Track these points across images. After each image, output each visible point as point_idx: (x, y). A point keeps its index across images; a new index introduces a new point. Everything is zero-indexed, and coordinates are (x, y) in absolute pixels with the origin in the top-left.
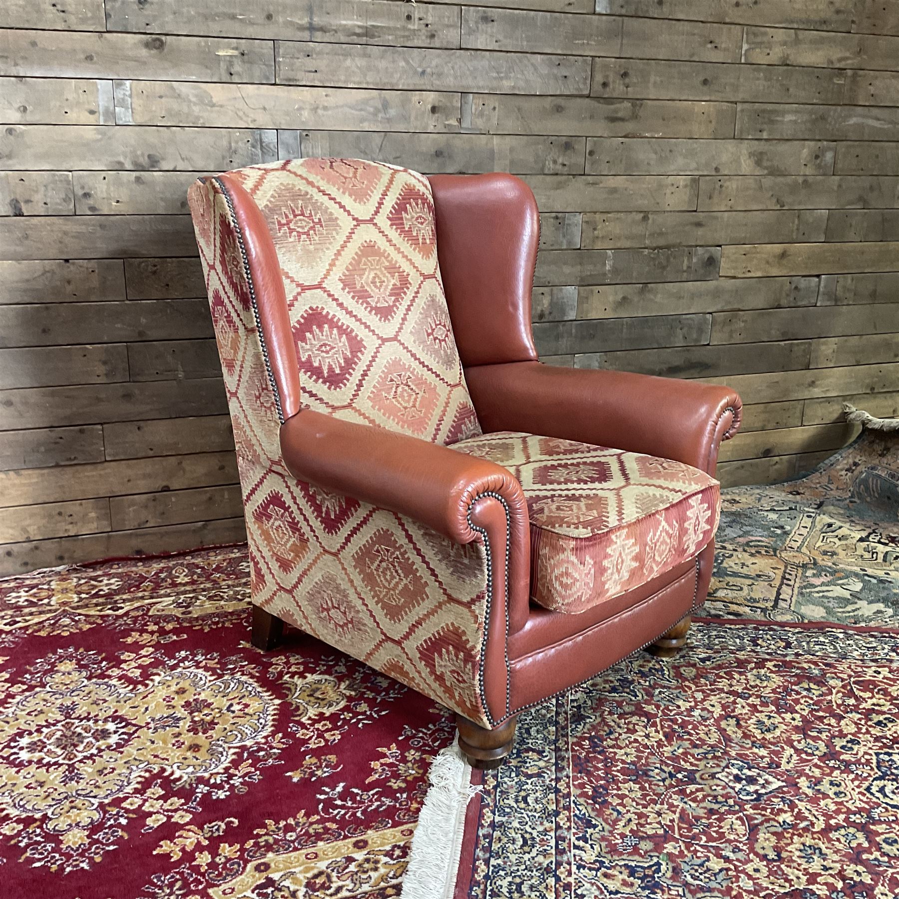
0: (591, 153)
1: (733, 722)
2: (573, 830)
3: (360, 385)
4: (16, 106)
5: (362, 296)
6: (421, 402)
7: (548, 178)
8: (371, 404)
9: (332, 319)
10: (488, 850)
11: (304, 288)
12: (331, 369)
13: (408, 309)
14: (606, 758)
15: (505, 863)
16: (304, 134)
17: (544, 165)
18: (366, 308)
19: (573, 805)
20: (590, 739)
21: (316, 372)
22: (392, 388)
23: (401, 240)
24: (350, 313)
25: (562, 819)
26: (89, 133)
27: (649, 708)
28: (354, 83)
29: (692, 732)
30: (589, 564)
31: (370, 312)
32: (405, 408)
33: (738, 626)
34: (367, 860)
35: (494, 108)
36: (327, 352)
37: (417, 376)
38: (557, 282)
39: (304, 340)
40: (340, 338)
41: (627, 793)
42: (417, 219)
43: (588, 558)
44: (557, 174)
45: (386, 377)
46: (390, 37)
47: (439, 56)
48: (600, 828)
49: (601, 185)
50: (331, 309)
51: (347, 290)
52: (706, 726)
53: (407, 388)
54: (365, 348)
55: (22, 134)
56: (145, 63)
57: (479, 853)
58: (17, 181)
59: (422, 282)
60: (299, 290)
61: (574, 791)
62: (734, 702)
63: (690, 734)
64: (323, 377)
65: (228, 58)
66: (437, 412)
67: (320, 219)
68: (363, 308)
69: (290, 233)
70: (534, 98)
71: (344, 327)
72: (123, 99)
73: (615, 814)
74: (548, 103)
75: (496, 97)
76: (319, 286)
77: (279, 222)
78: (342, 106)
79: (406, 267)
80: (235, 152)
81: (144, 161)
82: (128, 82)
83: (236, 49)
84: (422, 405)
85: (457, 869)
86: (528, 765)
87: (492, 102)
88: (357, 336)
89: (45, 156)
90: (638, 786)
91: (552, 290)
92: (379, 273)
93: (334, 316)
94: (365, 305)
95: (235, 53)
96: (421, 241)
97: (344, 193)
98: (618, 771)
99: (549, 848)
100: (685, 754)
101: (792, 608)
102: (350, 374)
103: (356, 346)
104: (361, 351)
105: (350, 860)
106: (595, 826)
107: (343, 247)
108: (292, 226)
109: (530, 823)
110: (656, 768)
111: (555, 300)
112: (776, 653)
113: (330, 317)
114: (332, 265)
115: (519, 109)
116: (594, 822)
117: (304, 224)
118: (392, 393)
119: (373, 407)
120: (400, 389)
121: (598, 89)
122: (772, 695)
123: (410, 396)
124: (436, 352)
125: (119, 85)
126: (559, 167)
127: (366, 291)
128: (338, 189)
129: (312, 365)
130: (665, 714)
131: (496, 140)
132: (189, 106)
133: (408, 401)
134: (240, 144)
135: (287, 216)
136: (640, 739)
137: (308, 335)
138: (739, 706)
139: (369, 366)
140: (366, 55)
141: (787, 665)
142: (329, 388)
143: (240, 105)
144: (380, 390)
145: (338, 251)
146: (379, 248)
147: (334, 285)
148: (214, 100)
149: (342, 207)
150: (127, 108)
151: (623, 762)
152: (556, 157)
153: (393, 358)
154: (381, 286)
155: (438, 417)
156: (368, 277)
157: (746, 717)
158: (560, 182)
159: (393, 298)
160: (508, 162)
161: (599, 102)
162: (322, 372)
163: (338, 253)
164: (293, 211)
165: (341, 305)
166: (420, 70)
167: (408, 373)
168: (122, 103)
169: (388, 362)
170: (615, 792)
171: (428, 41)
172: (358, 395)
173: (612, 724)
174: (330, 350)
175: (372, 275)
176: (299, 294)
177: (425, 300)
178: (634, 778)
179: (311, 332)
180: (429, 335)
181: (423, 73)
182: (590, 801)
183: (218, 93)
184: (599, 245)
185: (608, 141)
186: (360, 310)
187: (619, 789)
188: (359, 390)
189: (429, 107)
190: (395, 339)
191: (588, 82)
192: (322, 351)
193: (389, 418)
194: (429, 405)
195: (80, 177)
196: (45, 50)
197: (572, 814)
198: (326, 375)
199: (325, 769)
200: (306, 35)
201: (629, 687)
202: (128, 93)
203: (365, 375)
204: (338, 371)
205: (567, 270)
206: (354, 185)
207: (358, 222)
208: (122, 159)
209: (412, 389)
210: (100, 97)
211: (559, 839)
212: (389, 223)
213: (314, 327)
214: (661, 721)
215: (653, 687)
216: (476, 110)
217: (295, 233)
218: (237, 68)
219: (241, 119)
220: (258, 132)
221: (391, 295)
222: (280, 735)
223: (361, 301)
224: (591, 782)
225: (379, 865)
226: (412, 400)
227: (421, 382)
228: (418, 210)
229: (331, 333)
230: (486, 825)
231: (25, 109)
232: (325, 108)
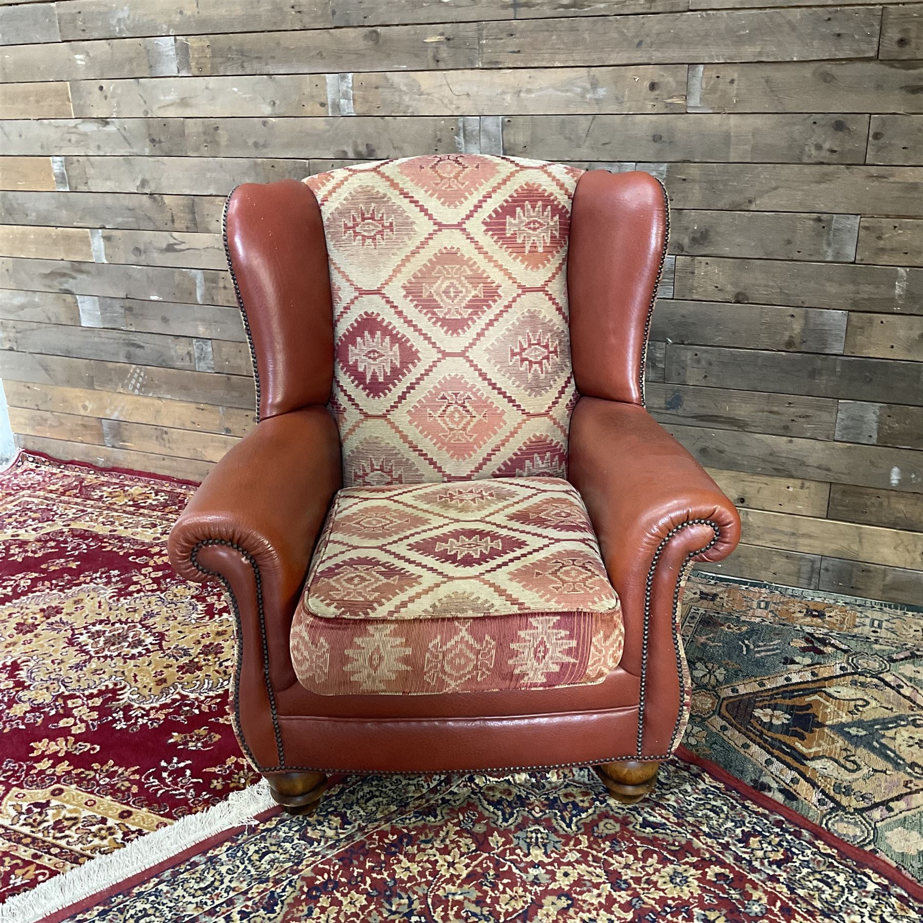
0: (877, 136)
1: (563, 903)
2: (250, 903)
3: (402, 397)
4: (268, 101)
5: (428, 305)
6: (475, 425)
7: (807, 170)
8: (409, 418)
9: (387, 326)
10: (175, 875)
11: (362, 292)
12: (374, 376)
13: (491, 323)
14: (386, 862)
15: (168, 892)
16: (506, 120)
17: (802, 152)
18: (430, 319)
19: (285, 883)
20: (401, 836)
21: (359, 378)
22: (441, 406)
23: (497, 247)
24: (409, 323)
25: (256, 888)
26: (320, 124)
27: (496, 840)
28: (559, 61)
29: (501, 887)
30: (322, 646)
31: (435, 323)
32: (452, 429)
33: (761, 810)
34: (110, 828)
35: (732, 81)
36: (374, 359)
37: (480, 398)
38: (815, 302)
39: (354, 343)
40: (391, 347)
41: (345, 903)
42: (529, 223)
43: (322, 640)
44: (822, 163)
45: (437, 394)
46: (602, 6)
47: (660, 22)
48: (272, 916)
49: (892, 180)
50: (388, 316)
51: (410, 298)
52: (525, 890)
53: (461, 409)
54: (419, 359)
55: (273, 126)
56: (363, 56)
57: (168, 873)
58: (270, 167)
59: (519, 296)
60: (357, 294)
61: (307, 872)
62: (596, 886)
63: (494, 887)
64: (364, 383)
65: (434, 45)
66: (495, 440)
67: (391, 224)
68: (426, 319)
69: (355, 236)
70: (788, 66)
71: (399, 336)
72: (346, 91)
73: (306, 912)
74: (808, 71)
75: (735, 67)
76: (378, 292)
77: (345, 225)
78: (547, 88)
79: (496, 276)
80: (439, 141)
81: (363, 149)
82: (350, 75)
83: (442, 34)
84: (475, 430)
85: (134, 873)
86: (319, 827)
87: (732, 73)
88: (412, 346)
89: (288, 145)
90: (365, 903)
91: (807, 313)
92: (455, 282)
93: (390, 323)
94: (429, 315)
95: (442, 38)
96: (527, 249)
97: (431, 195)
98: (373, 879)
99: (209, 902)
100: (456, 903)
101: (878, 825)
102: (395, 385)
103: (409, 356)
104: (413, 363)
105: (104, 821)
106: (273, 911)
107: (413, 253)
108: (358, 229)
109: (235, 875)
110: (409, 898)
111: (811, 327)
112: (750, 862)
113: (384, 324)
114: (397, 271)
115: (767, 81)
116: (277, 908)
117: (372, 227)
118: (440, 412)
119: (410, 422)
120: (451, 409)
121: (890, 47)
122: (653, 902)
123: (462, 417)
124: (520, 376)
125: (343, 78)
126: (825, 155)
127: (435, 300)
128: (426, 192)
129: (357, 370)
130: (502, 854)
131: (733, 120)
132: (400, 96)
133: (458, 423)
134: (444, 133)
135: (354, 219)
136: (441, 862)
137: (359, 339)
138: (596, 892)
139: (418, 380)
140: (573, 29)
141: (739, 881)
142: (368, 395)
143: (446, 91)
144: (425, 407)
145: (407, 256)
146: (462, 255)
147: (395, 292)
148: (423, 88)
149: (423, 209)
150: (349, 100)
151: (392, 875)
152: (820, 141)
153: (453, 375)
154: (455, 296)
155: (493, 446)
156: (440, 286)
157: (586, 907)
158: (826, 174)
159: (470, 311)
160: (748, 148)
161: (893, 66)
162: (365, 379)
163: (407, 259)
164: (363, 214)
165: (400, 313)
166: (637, 41)
167: (469, 393)
168: (346, 96)
169: (445, 378)
170: (338, 895)
171: (648, 5)
172: (397, 407)
173: (442, 834)
174: (379, 357)
175: (447, 283)
176: (356, 298)
177: (519, 315)
178: (375, 893)
179: (362, 337)
180: (513, 354)
181: (640, 44)
182: (306, 889)
183: (425, 80)
184: (885, 259)
185: (906, 118)
186: (423, 321)
187: (344, 895)
188: (400, 402)
189: (646, 84)
190: (462, 354)
191: (876, 39)
192: (370, 358)
193: (426, 436)
194: (483, 431)
195: (314, 164)
196: (287, 49)
197: (273, 889)
198: (368, 381)
199: (199, 744)
200: (510, 13)
201: (513, 808)
202: (350, 85)
203: (411, 387)
204: (381, 379)
205: (832, 288)
206: (450, 187)
207: (441, 226)
208: (346, 148)
209: (468, 411)
210: (328, 92)
211: (230, 902)
212: (485, 228)
213: (366, 333)
214: (486, 858)
215: (537, 821)
216: (707, 83)
217: (360, 237)
218: (444, 53)
219: (446, 106)
220: (461, 119)
221: (467, 307)
222: (219, 700)
223: (425, 311)
224: (336, 873)
225: (110, 837)
226: (464, 422)
227: (483, 405)
228: (532, 214)
229: (383, 341)
230: (208, 855)
231: (274, 104)
232: (529, 91)
